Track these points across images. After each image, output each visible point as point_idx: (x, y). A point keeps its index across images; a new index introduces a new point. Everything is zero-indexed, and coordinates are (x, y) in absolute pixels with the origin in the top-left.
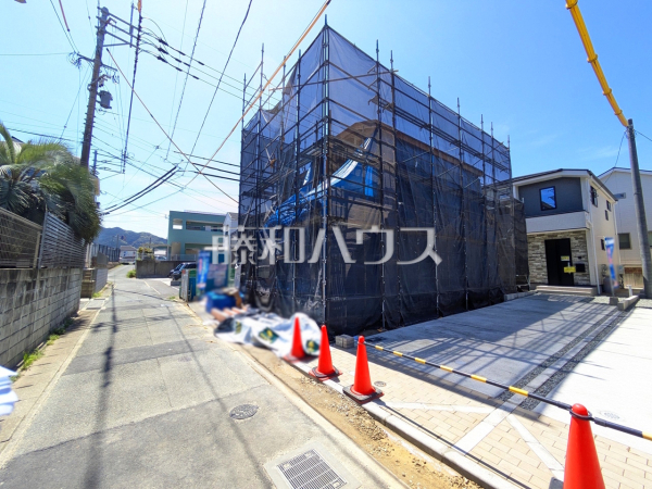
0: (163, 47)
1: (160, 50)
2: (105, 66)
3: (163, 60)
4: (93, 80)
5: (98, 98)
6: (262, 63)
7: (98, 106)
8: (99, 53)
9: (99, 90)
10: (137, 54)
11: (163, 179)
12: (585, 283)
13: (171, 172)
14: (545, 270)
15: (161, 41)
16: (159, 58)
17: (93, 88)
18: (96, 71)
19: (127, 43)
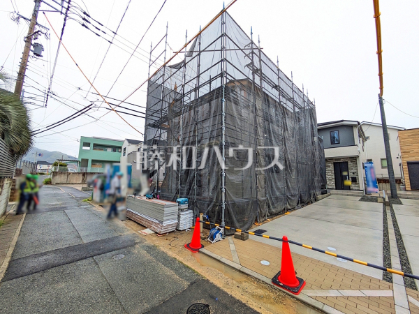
0: (86, 17)
1: (84, 19)
2: (39, 25)
3: (86, 27)
4: (29, 34)
5: (32, 48)
6: (166, 35)
7: (31, 53)
8: (35, 15)
9: (33, 42)
10: (65, 20)
11: (81, 112)
12: (357, 188)
13: (89, 108)
14: (334, 180)
15: (85, 13)
16: (83, 25)
17: (28, 39)
18: (32, 28)
19: (58, 11)
